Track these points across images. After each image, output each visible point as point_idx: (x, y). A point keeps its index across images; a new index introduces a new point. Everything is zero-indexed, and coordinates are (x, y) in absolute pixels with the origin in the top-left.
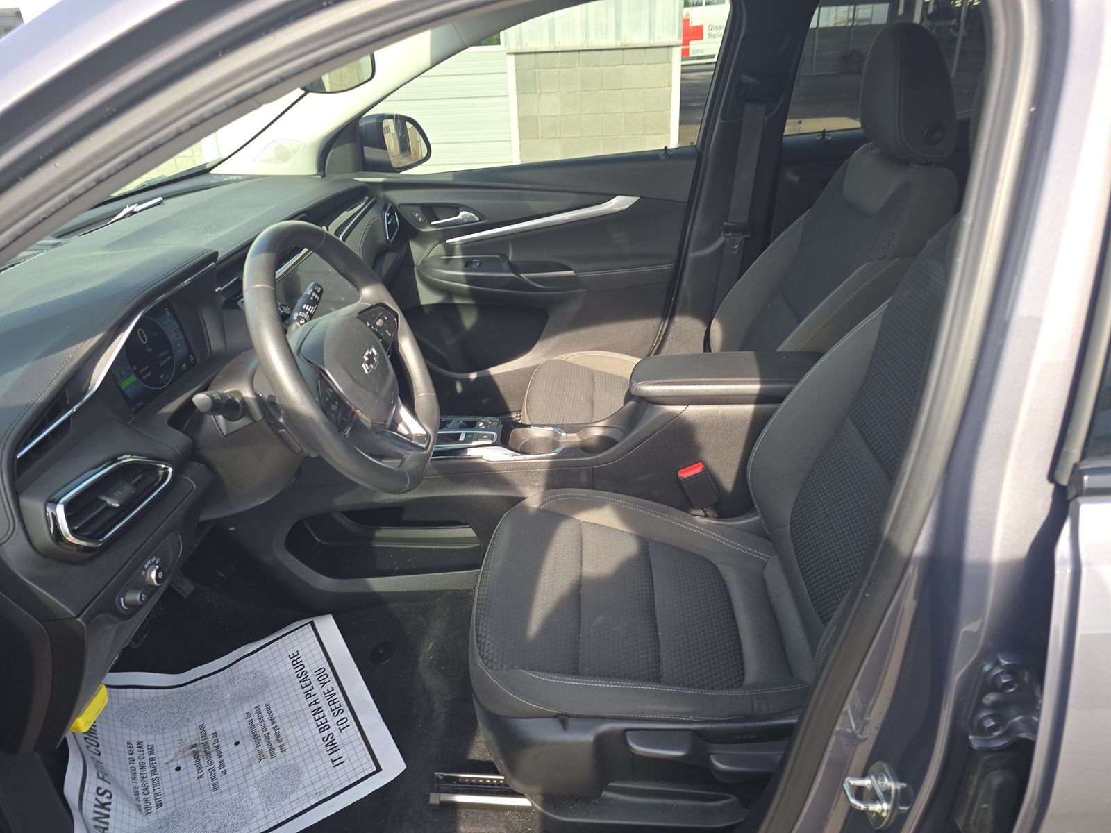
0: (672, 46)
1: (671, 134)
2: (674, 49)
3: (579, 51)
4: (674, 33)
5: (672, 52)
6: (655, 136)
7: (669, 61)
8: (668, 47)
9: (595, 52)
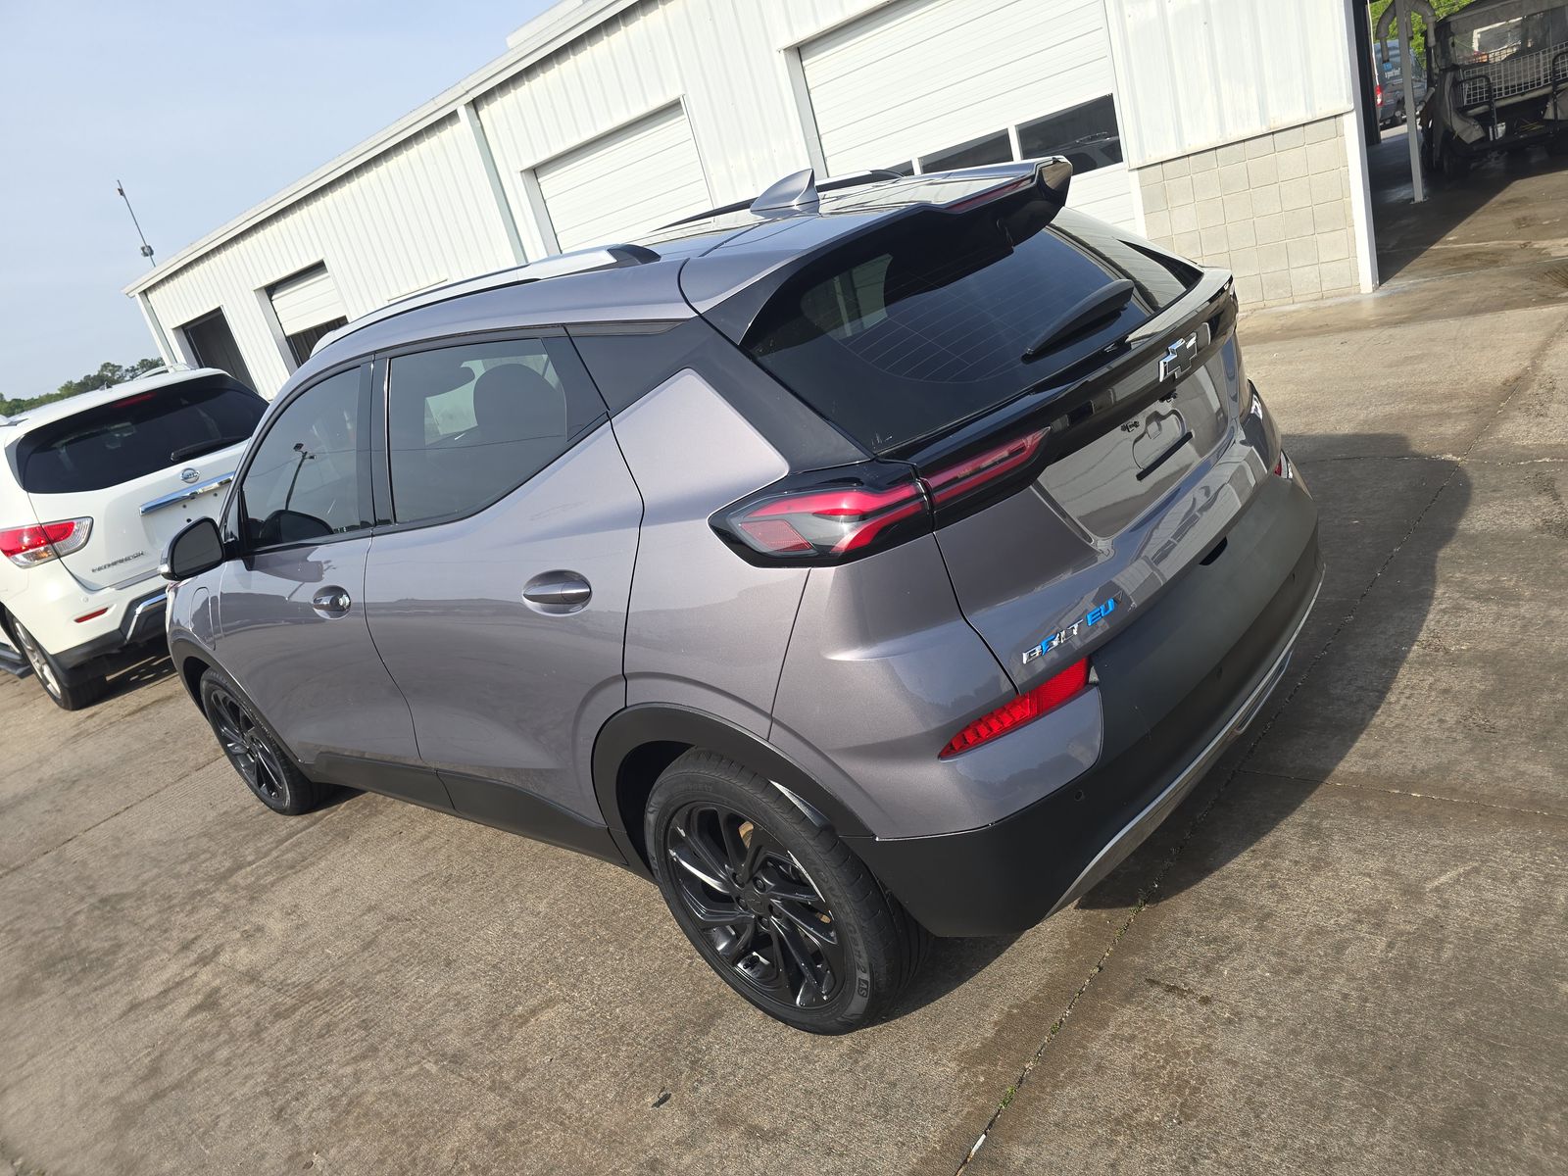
0: (1341, 115)
2: (1345, 117)
4: (1342, 97)
5: (1344, 122)
8: (1335, 116)
9: (1236, 145)
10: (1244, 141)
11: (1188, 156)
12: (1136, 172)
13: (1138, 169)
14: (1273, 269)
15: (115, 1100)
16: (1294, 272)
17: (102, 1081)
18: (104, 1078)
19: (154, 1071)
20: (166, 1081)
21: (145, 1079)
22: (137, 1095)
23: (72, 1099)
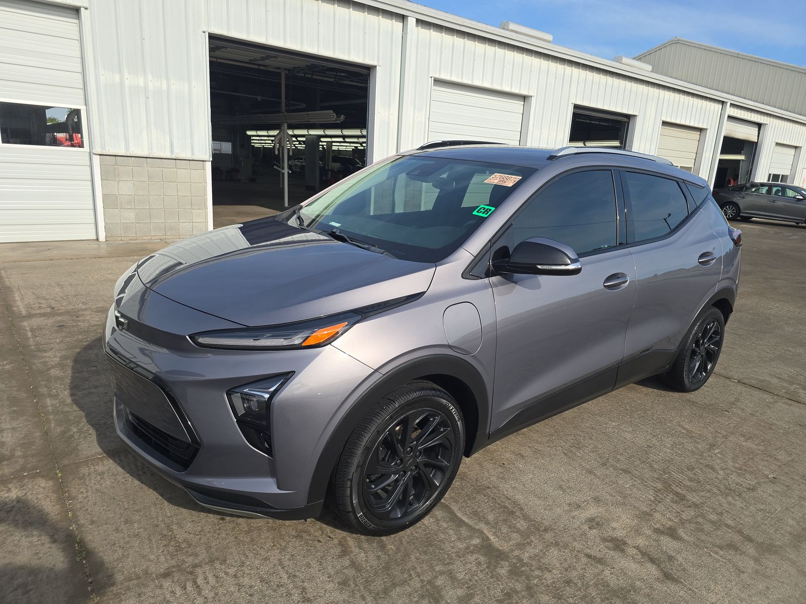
0: (205, 161)
1: (208, 209)
2: (207, 163)
3: (146, 158)
4: (206, 154)
5: (205, 164)
6: (199, 210)
7: (204, 169)
8: (203, 161)
9: (157, 159)
10: (161, 158)
11: (131, 157)
12: (98, 156)
13: (100, 155)
14: (171, 221)
15: (756, 560)
16: (180, 224)
17: (743, 572)
18: (740, 571)
19: (731, 546)
20: (737, 538)
21: (736, 549)
22: (751, 550)
23: (761, 586)
